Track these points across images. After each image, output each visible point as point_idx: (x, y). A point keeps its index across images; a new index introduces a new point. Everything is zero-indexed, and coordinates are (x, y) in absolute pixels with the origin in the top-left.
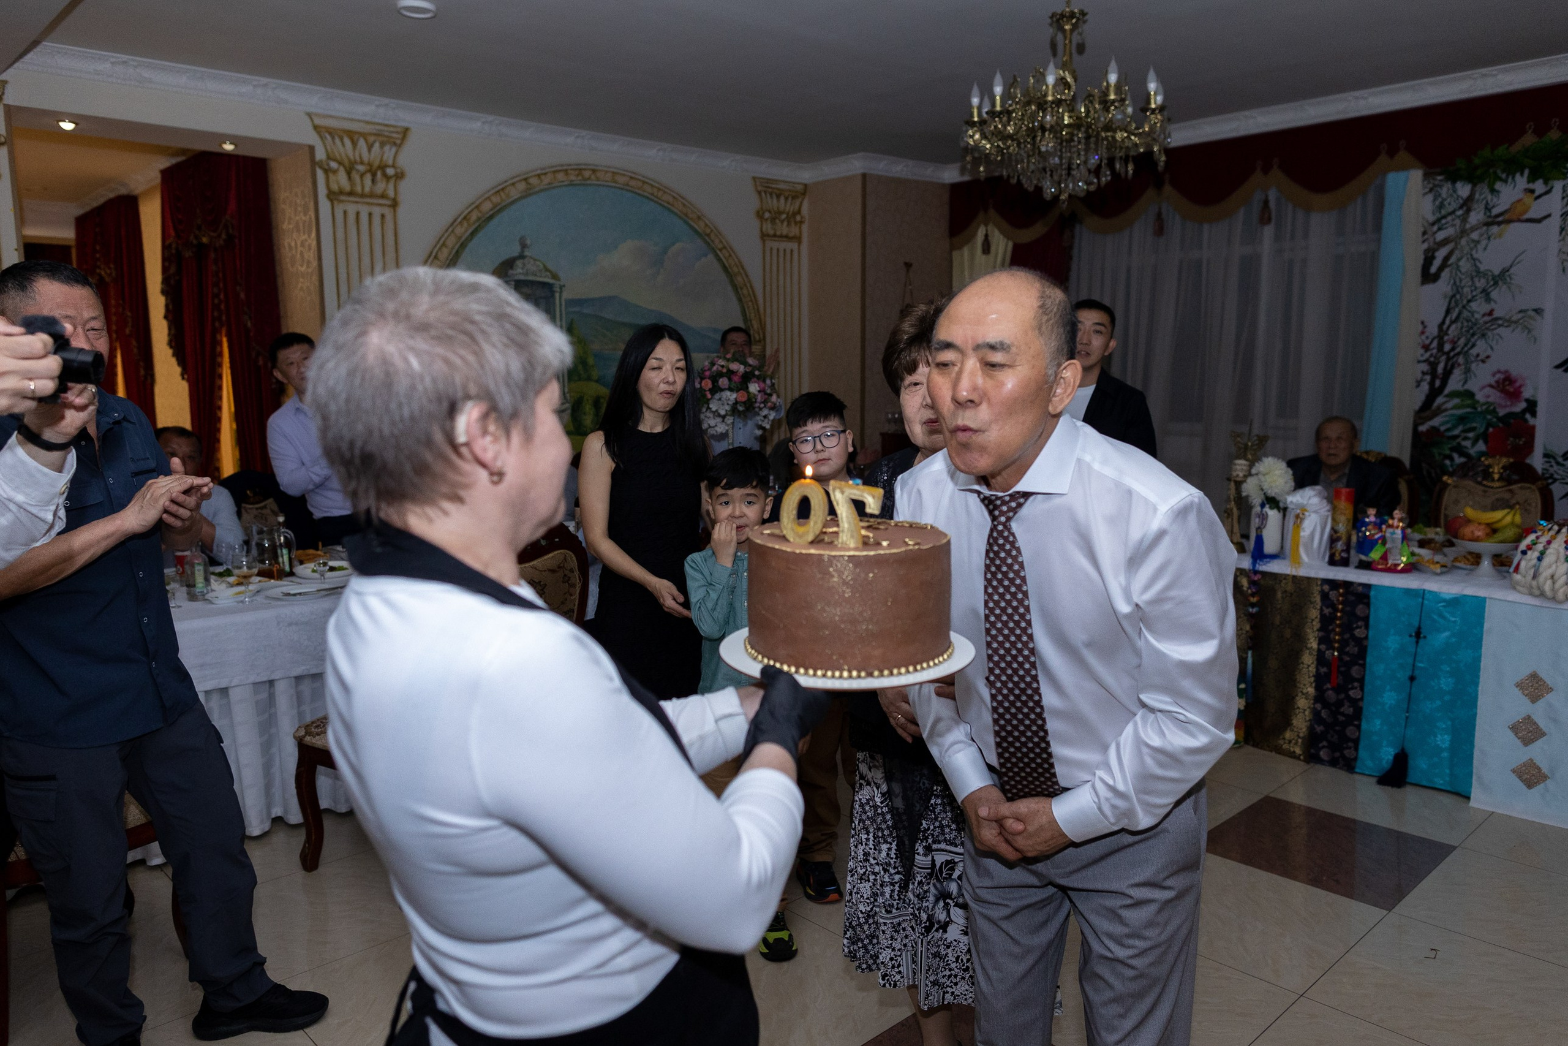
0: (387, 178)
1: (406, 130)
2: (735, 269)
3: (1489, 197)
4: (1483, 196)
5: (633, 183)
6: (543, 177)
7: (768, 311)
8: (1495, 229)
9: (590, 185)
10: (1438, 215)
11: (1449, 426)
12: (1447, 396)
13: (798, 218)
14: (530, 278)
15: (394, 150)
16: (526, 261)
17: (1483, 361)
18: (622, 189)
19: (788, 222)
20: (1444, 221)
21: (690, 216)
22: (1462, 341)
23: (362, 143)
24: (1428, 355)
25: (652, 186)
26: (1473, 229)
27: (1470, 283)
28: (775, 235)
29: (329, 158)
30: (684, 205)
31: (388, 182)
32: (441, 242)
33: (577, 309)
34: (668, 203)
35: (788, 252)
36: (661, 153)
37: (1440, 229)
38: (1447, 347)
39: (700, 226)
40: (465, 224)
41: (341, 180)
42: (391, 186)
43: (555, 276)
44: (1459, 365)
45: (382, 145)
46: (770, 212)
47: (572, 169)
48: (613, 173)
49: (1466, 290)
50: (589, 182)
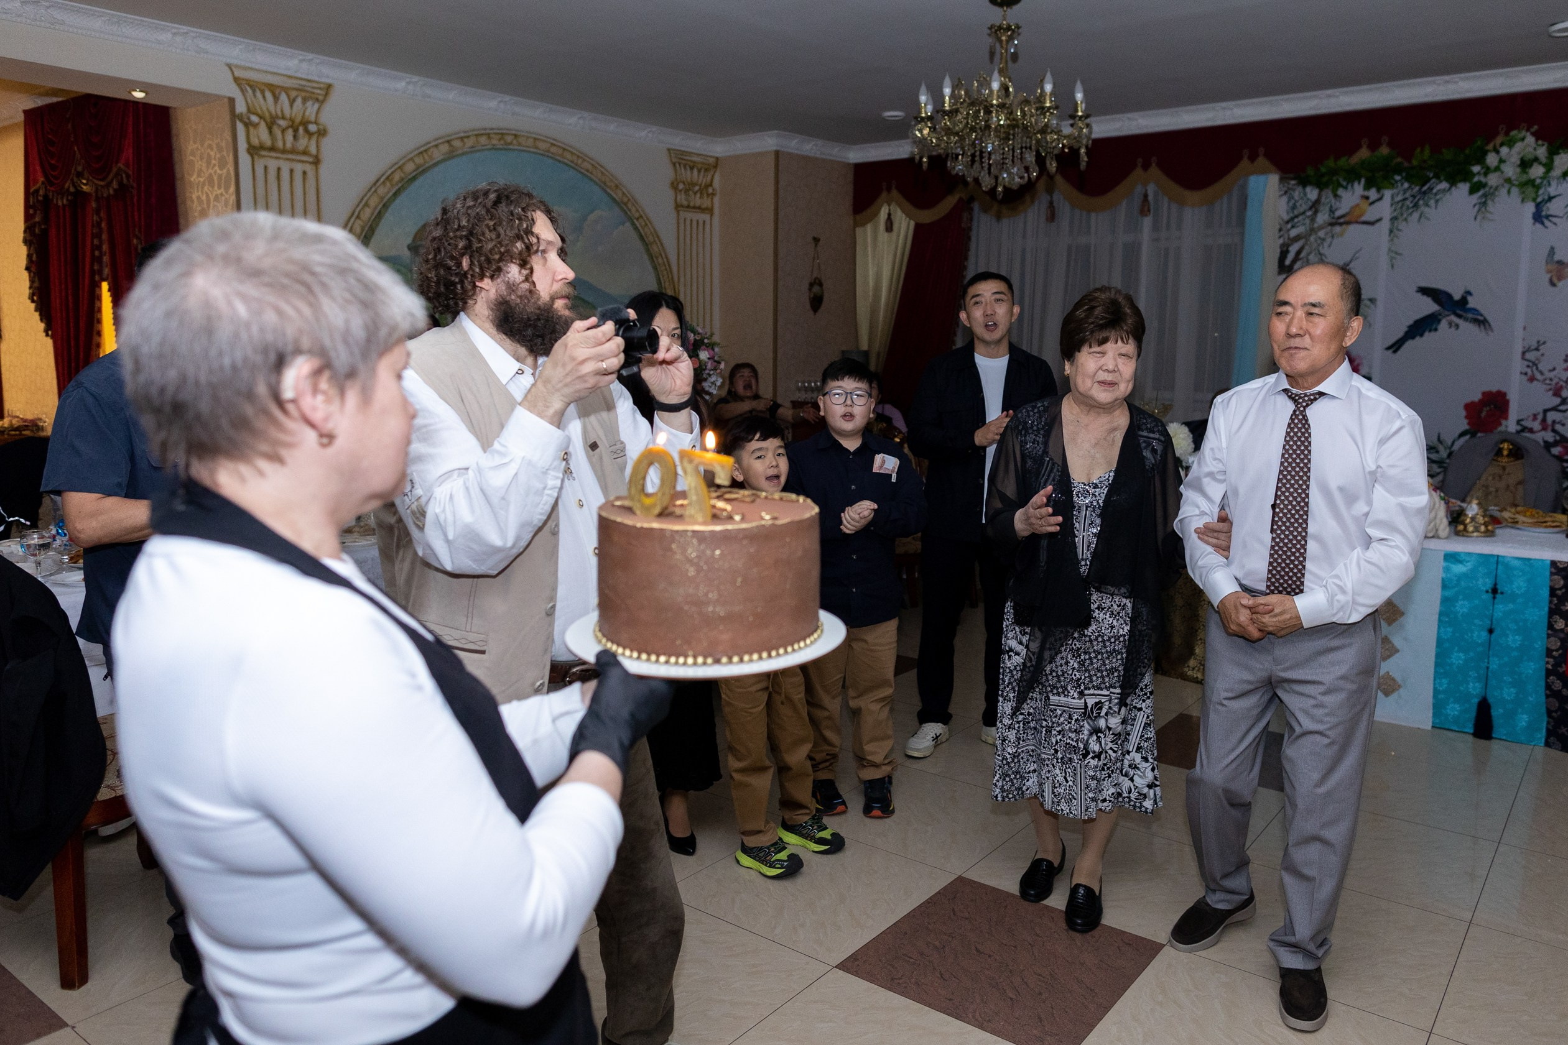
0: (310, 134)
1: (329, 86)
2: (651, 239)
3: (1333, 201)
4: (1328, 200)
5: (553, 149)
7: (682, 279)
8: (1337, 229)
9: (512, 150)
10: (1292, 215)
13: (710, 190)
15: (316, 106)
18: (543, 155)
19: (701, 193)
20: (1296, 220)
21: (609, 184)
23: (283, 97)
25: (572, 153)
26: (1321, 228)
28: (688, 207)
29: (249, 111)
30: (602, 173)
31: (310, 139)
32: (364, 202)
34: (588, 171)
35: (701, 223)
36: (581, 122)
37: (1293, 227)
39: (618, 196)
40: (388, 184)
41: (262, 134)
42: (313, 142)
45: (305, 100)
46: (684, 183)
47: (495, 134)
48: (535, 139)
50: (511, 147)
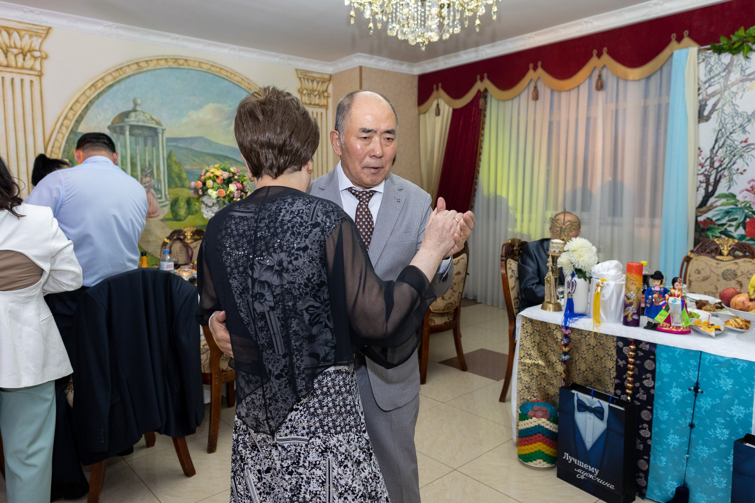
0: (35, 58)
1: (50, 28)
3: (744, 63)
4: (739, 62)
5: (213, 69)
6: (149, 62)
8: (748, 84)
9: (184, 69)
10: (709, 77)
11: (719, 217)
12: (717, 197)
13: (326, 94)
14: (141, 124)
15: (40, 40)
16: (137, 113)
17: (741, 174)
18: (206, 72)
19: (320, 96)
20: (712, 80)
22: (726, 161)
23: (15, 35)
24: (703, 170)
25: (227, 71)
26: (733, 85)
27: (732, 121)
28: (310, 104)
30: (249, 84)
31: (35, 60)
32: (75, 99)
33: (174, 144)
35: (319, 114)
37: (710, 86)
38: (716, 164)
40: (93, 89)
42: (38, 63)
43: (158, 123)
44: (725, 176)
45: (31, 36)
46: (307, 90)
47: (171, 59)
48: (200, 62)
49: (729, 126)
50: (182, 67)
